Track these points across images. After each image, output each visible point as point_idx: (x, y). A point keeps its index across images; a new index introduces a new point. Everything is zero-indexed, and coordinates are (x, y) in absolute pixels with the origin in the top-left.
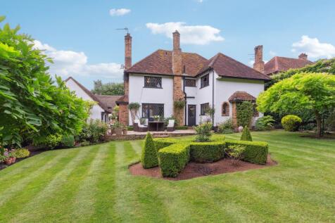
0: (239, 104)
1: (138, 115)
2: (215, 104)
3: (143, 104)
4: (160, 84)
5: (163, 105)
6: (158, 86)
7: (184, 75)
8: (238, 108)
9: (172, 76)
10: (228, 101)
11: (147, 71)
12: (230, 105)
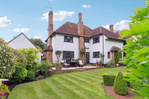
0: (116, 53)
1: (61, 57)
2: (104, 52)
3: (63, 51)
4: (72, 41)
5: (74, 52)
6: (71, 41)
7: (84, 36)
8: (115, 55)
9: (79, 37)
10: (110, 51)
11: (65, 33)
12: (111, 53)
